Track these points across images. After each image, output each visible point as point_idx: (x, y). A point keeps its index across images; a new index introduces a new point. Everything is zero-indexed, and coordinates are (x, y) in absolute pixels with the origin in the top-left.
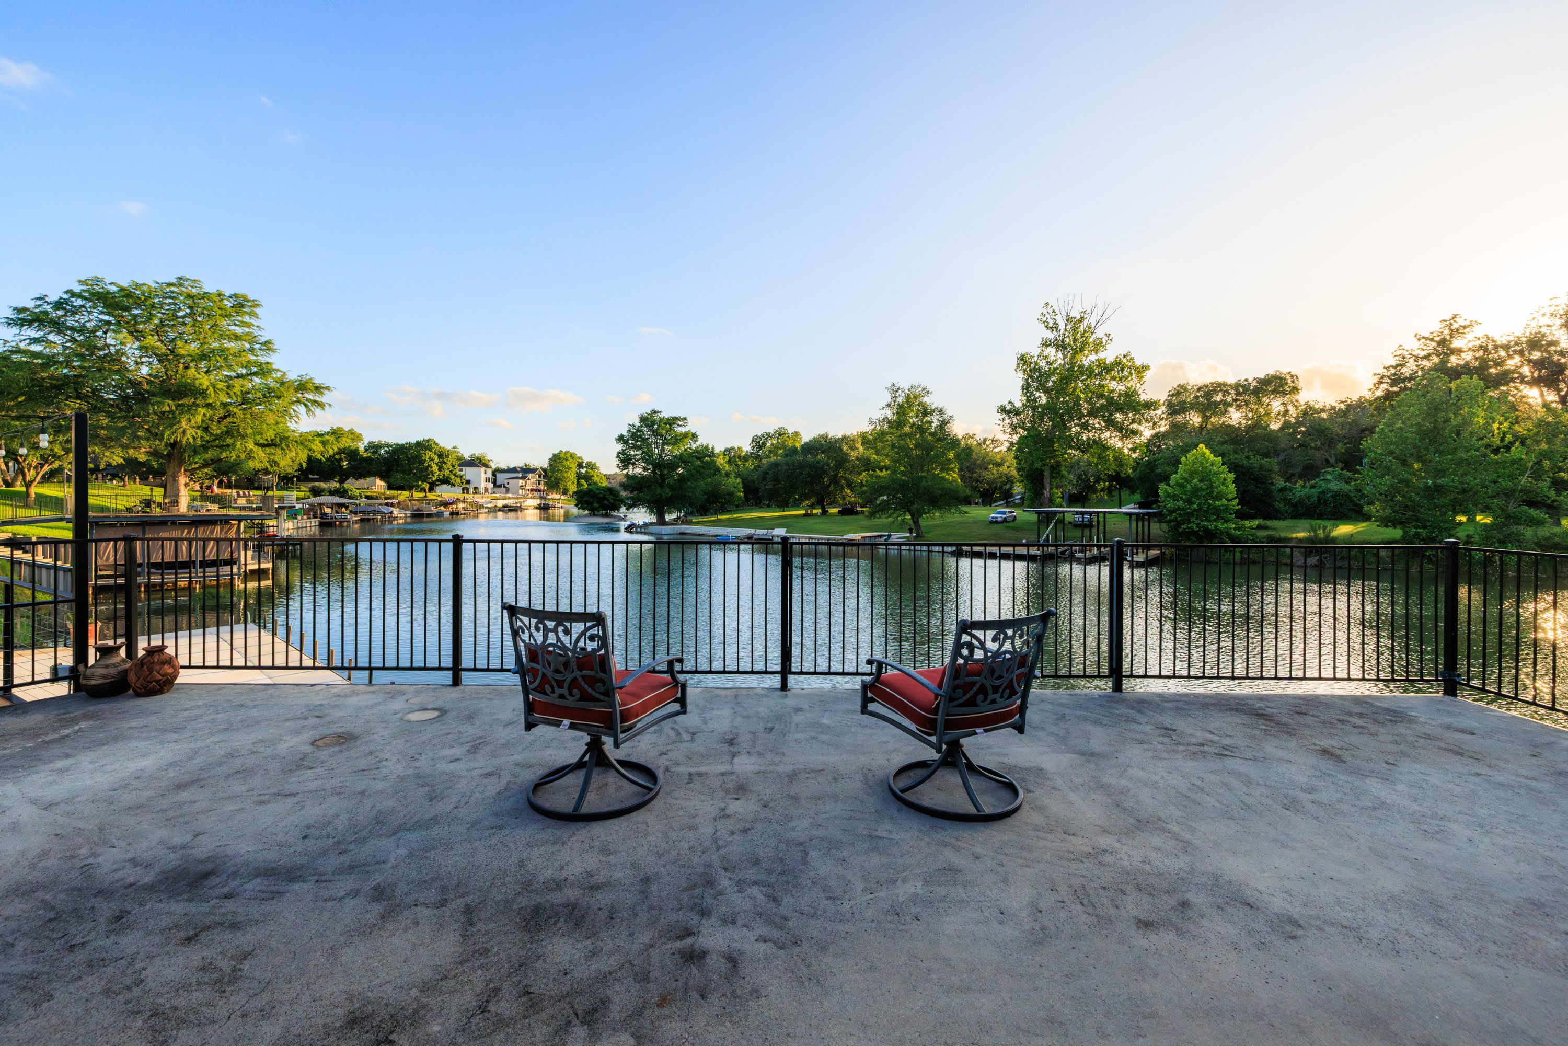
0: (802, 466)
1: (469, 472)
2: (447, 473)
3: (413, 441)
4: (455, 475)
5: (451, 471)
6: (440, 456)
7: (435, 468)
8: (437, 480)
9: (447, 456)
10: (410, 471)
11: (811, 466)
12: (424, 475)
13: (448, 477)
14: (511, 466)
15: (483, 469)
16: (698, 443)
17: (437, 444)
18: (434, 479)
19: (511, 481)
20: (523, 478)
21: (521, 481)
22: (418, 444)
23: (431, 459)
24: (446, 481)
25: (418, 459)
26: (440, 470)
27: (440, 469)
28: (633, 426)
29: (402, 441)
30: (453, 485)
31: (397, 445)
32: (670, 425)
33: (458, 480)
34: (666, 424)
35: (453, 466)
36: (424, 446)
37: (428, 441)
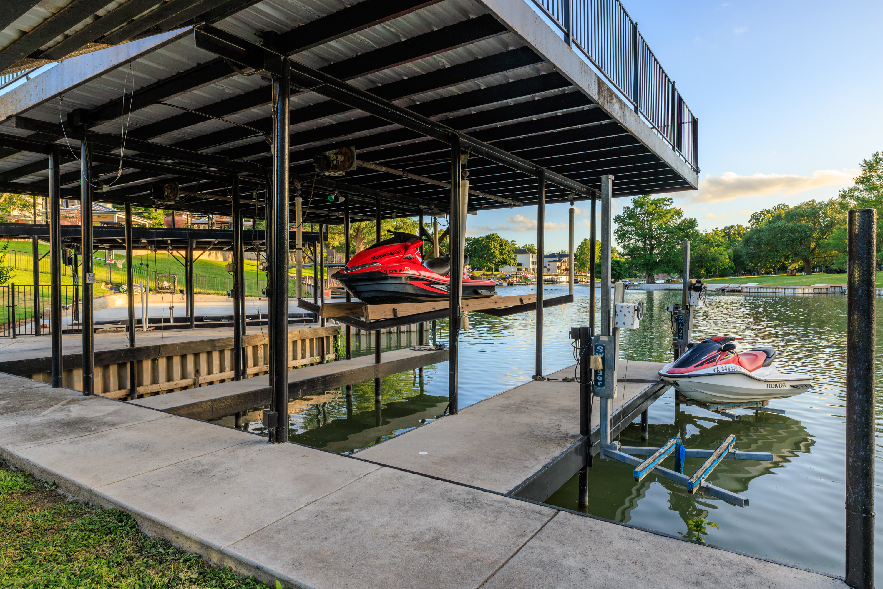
0: (782, 231)
1: (521, 258)
2: (505, 256)
3: (484, 236)
4: (510, 258)
5: (508, 255)
6: (501, 245)
7: (498, 253)
8: (499, 262)
9: (505, 245)
10: (483, 256)
11: (792, 231)
12: (490, 257)
13: (506, 260)
14: (552, 253)
15: (531, 255)
16: (683, 218)
17: (499, 237)
18: (497, 261)
19: (551, 264)
20: (559, 261)
21: (558, 263)
22: (487, 237)
23: (495, 247)
24: (504, 262)
25: (487, 247)
26: (500, 255)
27: (501, 253)
28: (628, 208)
29: (477, 236)
30: (509, 265)
31: (475, 239)
32: (656, 205)
33: (512, 261)
34: (652, 204)
35: (509, 252)
36: (491, 238)
37: (493, 235)
